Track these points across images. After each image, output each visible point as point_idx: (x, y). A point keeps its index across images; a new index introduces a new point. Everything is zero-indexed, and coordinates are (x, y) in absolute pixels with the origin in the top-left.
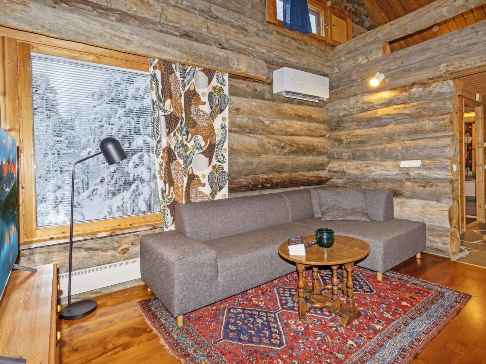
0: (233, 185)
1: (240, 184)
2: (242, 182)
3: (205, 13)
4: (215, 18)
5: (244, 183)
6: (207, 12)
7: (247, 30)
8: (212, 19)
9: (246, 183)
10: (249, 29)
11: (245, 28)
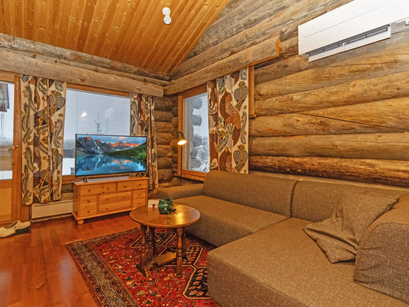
0: (259, 164)
1: (265, 164)
2: (268, 162)
3: (247, 25)
4: (255, 22)
5: (269, 163)
6: (248, 23)
7: (285, 6)
8: (253, 24)
9: (271, 164)
10: (286, 5)
11: (282, 6)
